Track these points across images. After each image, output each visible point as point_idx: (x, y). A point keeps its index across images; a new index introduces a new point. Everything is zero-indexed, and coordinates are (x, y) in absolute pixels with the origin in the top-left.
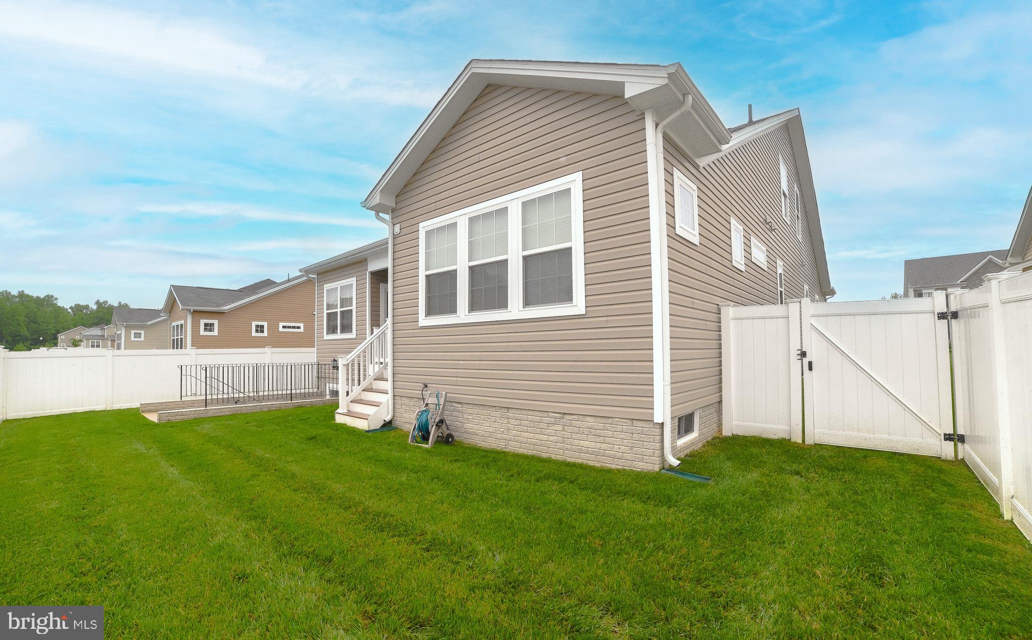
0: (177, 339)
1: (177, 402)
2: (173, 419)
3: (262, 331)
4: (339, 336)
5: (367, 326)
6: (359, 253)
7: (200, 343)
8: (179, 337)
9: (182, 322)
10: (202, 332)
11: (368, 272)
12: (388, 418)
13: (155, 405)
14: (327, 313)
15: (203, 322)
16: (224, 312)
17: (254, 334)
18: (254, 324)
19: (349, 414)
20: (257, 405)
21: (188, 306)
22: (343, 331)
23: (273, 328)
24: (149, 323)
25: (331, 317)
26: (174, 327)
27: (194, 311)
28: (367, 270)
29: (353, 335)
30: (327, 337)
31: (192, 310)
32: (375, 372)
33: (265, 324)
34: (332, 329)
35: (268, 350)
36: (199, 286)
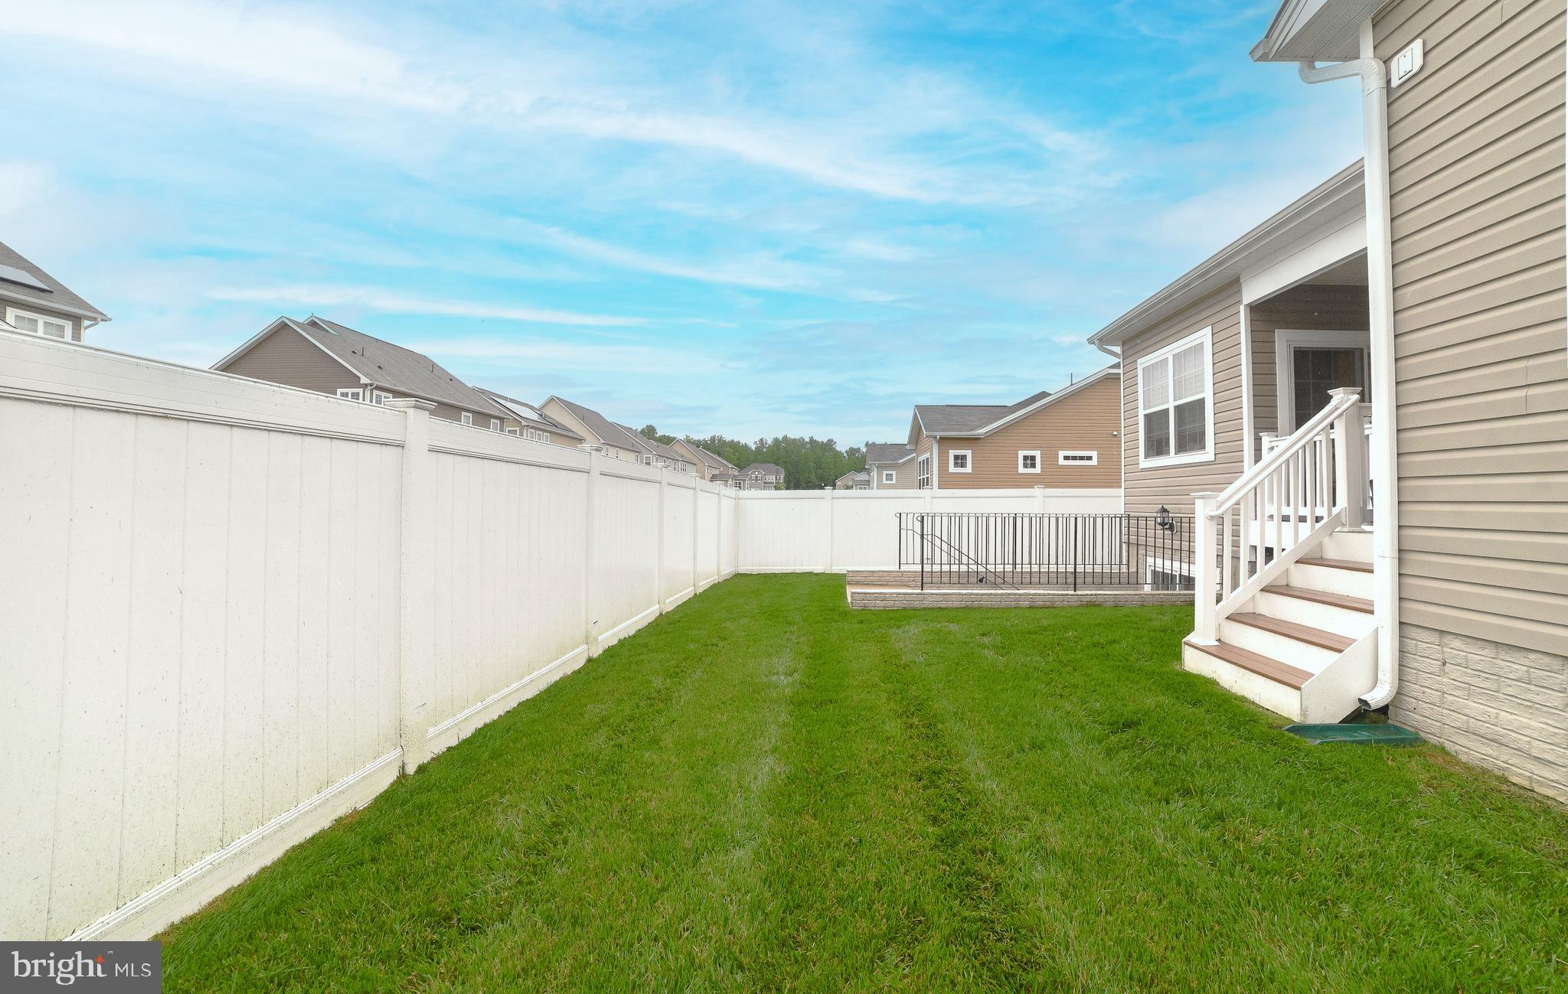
0: (924, 479)
1: (893, 572)
2: (870, 604)
3: (1033, 466)
4: (1173, 459)
5: (1246, 431)
6: (1219, 264)
7: (948, 482)
8: (925, 476)
9: (928, 455)
10: (952, 469)
11: (1242, 308)
12: (1378, 697)
13: (866, 574)
14: (1145, 415)
15: (952, 453)
16: (979, 438)
17: (1021, 469)
18: (1021, 454)
19: (1224, 651)
20: (1009, 594)
21: (934, 431)
22: (1181, 448)
23: (1050, 460)
24: (900, 461)
25: (1156, 421)
26: (920, 462)
27: (942, 439)
28: (1240, 302)
29: (1208, 454)
30: (1145, 463)
31: (938, 437)
32: (1300, 541)
33: (1037, 454)
34: (1156, 446)
35: (1038, 491)
36: (948, 404)
